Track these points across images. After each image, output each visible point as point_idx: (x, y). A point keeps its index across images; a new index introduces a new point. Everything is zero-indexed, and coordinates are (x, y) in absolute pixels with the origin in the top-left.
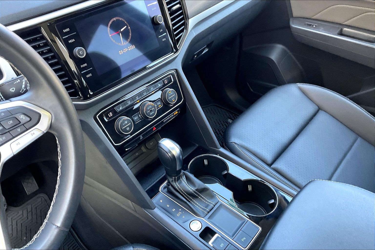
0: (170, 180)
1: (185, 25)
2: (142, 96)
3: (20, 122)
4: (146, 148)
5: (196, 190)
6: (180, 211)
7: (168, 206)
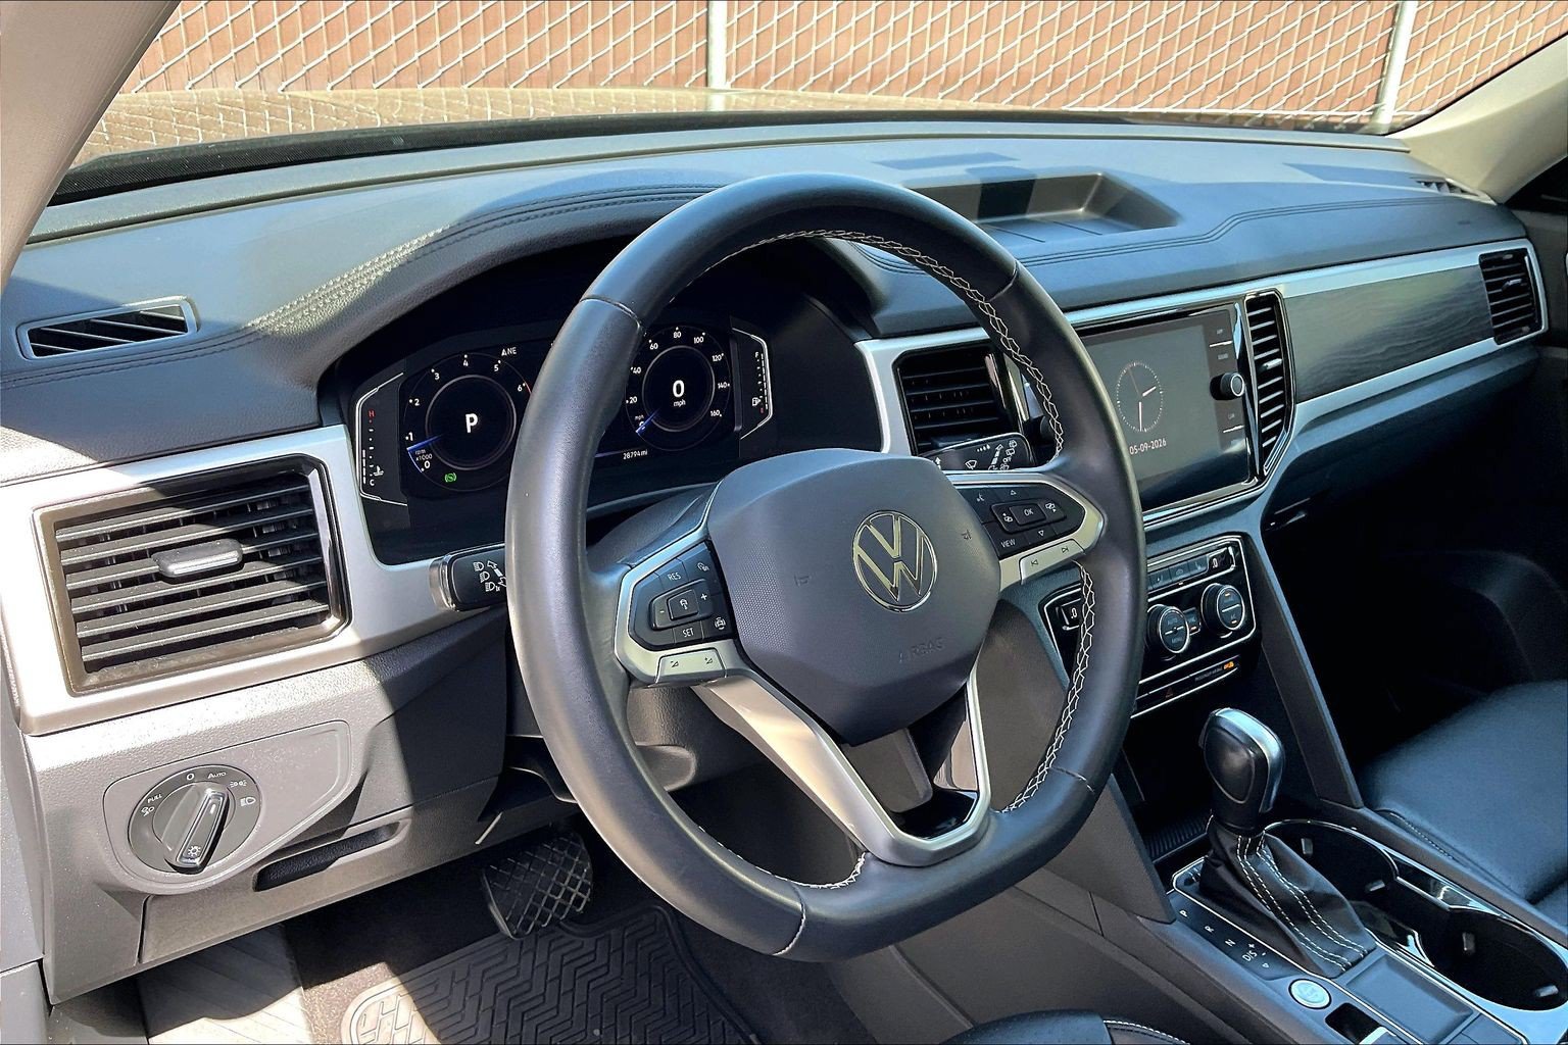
1: (1285, 415)
2: (1155, 586)
3: (1045, 519)
5: (1307, 893)
6: (1252, 951)
7: (1209, 930)
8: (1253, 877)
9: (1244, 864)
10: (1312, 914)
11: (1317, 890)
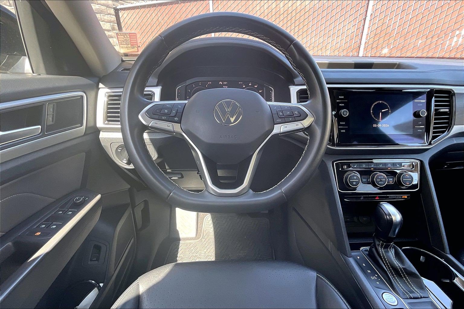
0: (377, 243)
4: (358, 219)
5: (404, 268)
6: (376, 277)
7: (364, 265)
8: (383, 255)
9: (381, 251)
10: (404, 276)
11: (408, 269)
